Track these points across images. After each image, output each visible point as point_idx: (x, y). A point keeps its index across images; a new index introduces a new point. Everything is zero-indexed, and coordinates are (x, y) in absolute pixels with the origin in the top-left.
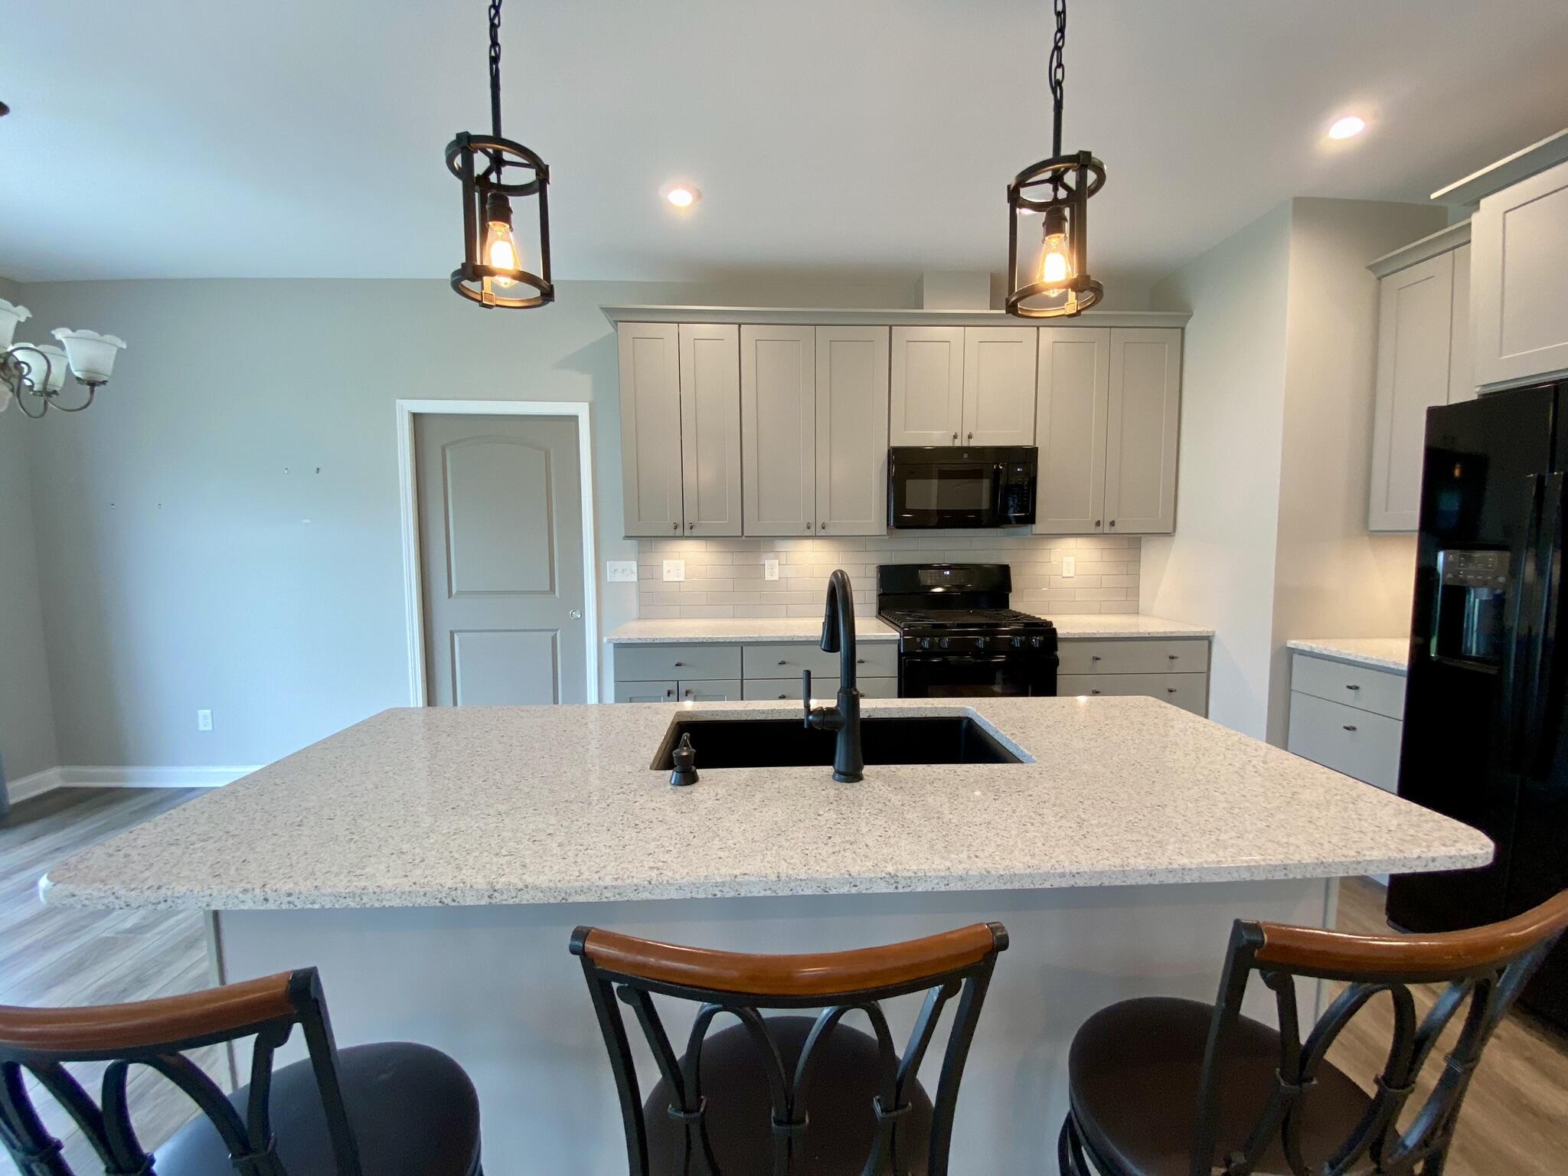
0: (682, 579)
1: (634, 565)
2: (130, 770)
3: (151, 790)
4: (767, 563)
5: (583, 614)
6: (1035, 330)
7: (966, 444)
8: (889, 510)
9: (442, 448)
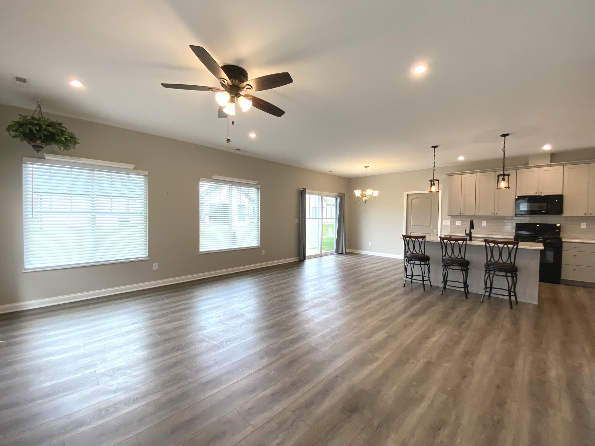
0: (461, 225)
1: (450, 222)
3: (360, 254)
4: (483, 222)
5: (437, 231)
6: (562, 166)
7: (540, 194)
8: (515, 210)
9: (411, 200)
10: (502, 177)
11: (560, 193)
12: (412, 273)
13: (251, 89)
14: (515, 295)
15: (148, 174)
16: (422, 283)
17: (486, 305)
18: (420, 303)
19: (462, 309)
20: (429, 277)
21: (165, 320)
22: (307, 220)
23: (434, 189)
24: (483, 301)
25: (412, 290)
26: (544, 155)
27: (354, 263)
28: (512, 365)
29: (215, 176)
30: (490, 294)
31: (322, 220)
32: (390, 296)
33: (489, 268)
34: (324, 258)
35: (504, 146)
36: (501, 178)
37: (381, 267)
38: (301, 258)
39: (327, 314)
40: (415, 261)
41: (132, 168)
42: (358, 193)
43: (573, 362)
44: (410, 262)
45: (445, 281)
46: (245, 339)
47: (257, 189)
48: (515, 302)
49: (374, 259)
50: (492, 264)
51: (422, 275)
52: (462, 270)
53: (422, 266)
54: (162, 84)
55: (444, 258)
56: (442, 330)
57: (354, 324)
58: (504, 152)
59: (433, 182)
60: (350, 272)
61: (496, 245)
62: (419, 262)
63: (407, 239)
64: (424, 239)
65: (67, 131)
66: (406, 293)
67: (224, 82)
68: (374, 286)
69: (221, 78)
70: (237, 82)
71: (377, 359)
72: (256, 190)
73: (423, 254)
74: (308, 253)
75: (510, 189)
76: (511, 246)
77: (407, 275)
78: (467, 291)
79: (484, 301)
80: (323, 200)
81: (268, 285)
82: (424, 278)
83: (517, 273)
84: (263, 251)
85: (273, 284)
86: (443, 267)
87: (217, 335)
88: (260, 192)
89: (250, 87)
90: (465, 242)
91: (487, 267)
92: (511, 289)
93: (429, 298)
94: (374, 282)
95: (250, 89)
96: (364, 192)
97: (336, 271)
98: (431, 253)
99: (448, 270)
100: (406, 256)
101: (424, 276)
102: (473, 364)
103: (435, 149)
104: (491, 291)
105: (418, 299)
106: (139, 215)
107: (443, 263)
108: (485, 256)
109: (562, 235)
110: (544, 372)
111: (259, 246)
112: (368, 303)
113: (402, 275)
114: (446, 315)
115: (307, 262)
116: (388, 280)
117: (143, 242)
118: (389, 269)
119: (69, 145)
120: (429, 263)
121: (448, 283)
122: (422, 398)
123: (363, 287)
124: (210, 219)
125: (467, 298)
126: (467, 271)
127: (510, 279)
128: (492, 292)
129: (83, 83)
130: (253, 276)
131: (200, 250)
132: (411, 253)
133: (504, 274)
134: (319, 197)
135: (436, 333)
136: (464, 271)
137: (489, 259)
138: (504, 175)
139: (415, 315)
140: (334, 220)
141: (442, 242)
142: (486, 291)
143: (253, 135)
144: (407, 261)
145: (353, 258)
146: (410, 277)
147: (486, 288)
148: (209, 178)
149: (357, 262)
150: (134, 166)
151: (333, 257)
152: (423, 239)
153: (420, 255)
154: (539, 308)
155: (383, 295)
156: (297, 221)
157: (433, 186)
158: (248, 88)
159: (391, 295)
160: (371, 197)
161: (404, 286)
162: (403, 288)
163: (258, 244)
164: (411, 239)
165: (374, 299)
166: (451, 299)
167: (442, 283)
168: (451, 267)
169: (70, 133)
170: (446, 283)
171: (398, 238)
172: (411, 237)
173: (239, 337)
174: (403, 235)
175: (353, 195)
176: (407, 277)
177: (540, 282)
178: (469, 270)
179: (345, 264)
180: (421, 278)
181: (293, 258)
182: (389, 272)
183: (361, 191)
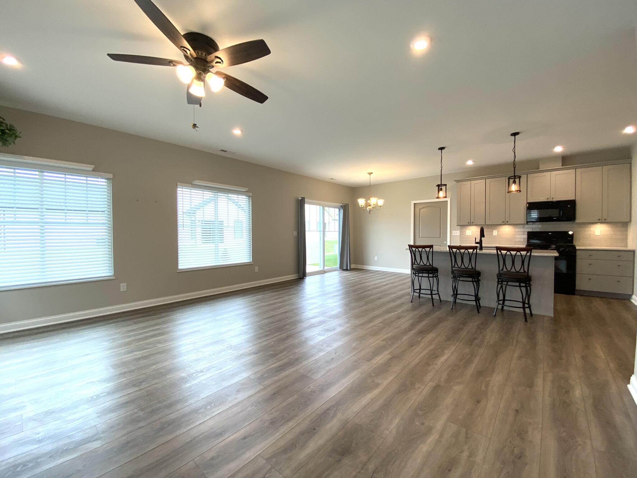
0: (471, 235)
1: (459, 231)
2: (364, 266)
3: (366, 269)
4: (494, 231)
5: (447, 242)
6: (575, 170)
7: (551, 200)
8: (527, 218)
9: (419, 209)
10: (513, 180)
11: (572, 198)
12: (420, 287)
13: (222, 62)
14: (529, 307)
15: (112, 177)
16: (431, 297)
17: (498, 319)
18: (428, 319)
19: (473, 325)
20: (438, 291)
21: (126, 350)
22: (306, 232)
23: (442, 194)
24: (495, 314)
25: (421, 305)
26: (554, 158)
27: (359, 278)
28: (531, 385)
29: (196, 181)
30: (503, 307)
31: (324, 233)
32: (396, 313)
33: (501, 278)
34: (327, 275)
35: (515, 146)
36: (511, 181)
37: (388, 282)
38: (301, 275)
39: (323, 335)
40: (423, 273)
41: (91, 169)
42: (361, 202)
43: (598, 379)
44: (417, 274)
45: (455, 295)
46: (221, 369)
47: (248, 197)
48: (530, 315)
49: (381, 275)
50: (505, 274)
51: (430, 289)
52: (473, 281)
53: (429, 278)
54: (108, 55)
55: (454, 269)
56: (453, 348)
57: (354, 345)
58: (515, 153)
59: (440, 187)
60: (354, 288)
61: (508, 253)
62: (427, 275)
63: (414, 249)
64: (432, 248)
65: (4, 121)
66: (414, 309)
67: (186, 52)
68: (378, 302)
69: (181, 47)
70: (204, 54)
71: (378, 385)
72: (247, 199)
73: (431, 265)
74: (309, 269)
75: (521, 192)
76: (524, 253)
77: (414, 290)
78: (478, 305)
79: (497, 314)
80: (325, 210)
81: (260, 305)
82: (433, 291)
83: (531, 282)
84: (257, 268)
85: (265, 304)
86: (453, 279)
87: (187, 365)
88: (251, 200)
89: (220, 61)
90: (475, 250)
91: (499, 277)
92: (525, 301)
93: (437, 314)
94: (379, 298)
95: (220, 63)
96: (369, 201)
97: (338, 288)
98: (440, 263)
99: (458, 282)
100: (413, 269)
101: (432, 290)
102: (487, 386)
103: (442, 151)
104: (503, 303)
105: (426, 315)
106: (101, 226)
107: (452, 274)
108: (497, 266)
109: (575, 243)
110: (567, 392)
111: (251, 262)
112: (371, 321)
113: (410, 290)
114: (456, 331)
115: (308, 280)
116: (394, 295)
117: (108, 258)
118: (395, 284)
119: (7, 139)
120: (438, 275)
121: (458, 296)
122: (429, 430)
123: (367, 303)
124: (202, 236)
125: (478, 312)
126: (478, 282)
127: (524, 289)
128: (505, 304)
129: (18, 59)
130: (244, 296)
131: (180, 267)
132: (419, 264)
133: (518, 284)
134: (320, 208)
135: (446, 351)
136: (475, 283)
137: (501, 268)
138: (515, 177)
139: (422, 333)
140: (338, 233)
141: (451, 251)
142: (499, 304)
143: (237, 132)
144: (414, 274)
145: (358, 274)
146: (418, 291)
147: (499, 300)
148: (190, 183)
149: (362, 278)
150: (93, 166)
151: (337, 273)
152: (430, 249)
153: (427, 266)
154: (555, 320)
155: (389, 311)
156: (295, 233)
157: (441, 191)
158: (217, 62)
159: (396, 311)
160: (376, 207)
161: (412, 302)
162: (411, 304)
163: (250, 260)
164: (418, 249)
165: (378, 316)
166: (462, 314)
167: (452, 297)
168: (461, 279)
169: (9, 125)
170: (456, 296)
171: (405, 249)
172: (417, 247)
173: (214, 367)
174: (409, 245)
175: (357, 204)
176: (414, 292)
177: (555, 294)
178: (480, 281)
179: (349, 280)
180: (429, 292)
181: (291, 276)
182: (396, 287)
183: (365, 200)
